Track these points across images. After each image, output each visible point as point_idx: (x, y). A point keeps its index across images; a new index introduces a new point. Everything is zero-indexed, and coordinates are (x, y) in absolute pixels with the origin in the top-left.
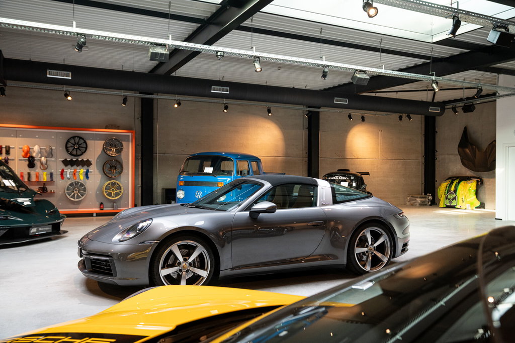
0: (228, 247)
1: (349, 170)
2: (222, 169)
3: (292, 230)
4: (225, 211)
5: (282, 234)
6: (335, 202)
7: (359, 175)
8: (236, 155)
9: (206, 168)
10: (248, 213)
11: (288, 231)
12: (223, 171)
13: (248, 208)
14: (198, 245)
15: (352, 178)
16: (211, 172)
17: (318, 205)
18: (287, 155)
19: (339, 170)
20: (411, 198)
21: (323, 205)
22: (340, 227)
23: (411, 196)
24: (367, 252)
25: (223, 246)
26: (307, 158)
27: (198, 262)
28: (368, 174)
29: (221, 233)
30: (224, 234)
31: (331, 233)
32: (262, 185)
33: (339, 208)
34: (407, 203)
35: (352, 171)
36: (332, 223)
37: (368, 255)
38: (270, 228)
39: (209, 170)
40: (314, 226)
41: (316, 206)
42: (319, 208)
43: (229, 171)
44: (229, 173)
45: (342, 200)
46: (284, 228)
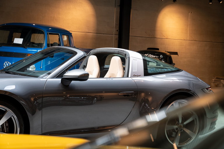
0: (38, 114)
1: (158, 49)
2: (31, 41)
3: (101, 99)
4: (37, 77)
5: (92, 104)
6: (146, 74)
7: (168, 54)
8: (47, 27)
9: (15, 39)
10: (59, 80)
11: (97, 100)
12: (34, 43)
13: (60, 75)
14: (8, 109)
15: (161, 56)
16: (21, 43)
17: (130, 76)
18: (98, 32)
19: (148, 49)
20: (216, 79)
21: (135, 76)
22: (150, 99)
23: (216, 77)
24: (177, 129)
25: (33, 113)
26: (117, 36)
27: (7, 127)
28: (176, 53)
29: (32, 99)
30: (35, 100)
31: (141, 104)
32: (75, 53)
33: (150, 79)
34: (212, 84)
35: (162, 50)
36: (143, 94)
37: (178, 132)
38: (80, 96)
39: (19, 41)
40: (125, 96)
41: (128, 76)
42: (130, 79)
43: (39, 44)
44: (40, 45)
45: (153, 72)
46: (94, 97)
